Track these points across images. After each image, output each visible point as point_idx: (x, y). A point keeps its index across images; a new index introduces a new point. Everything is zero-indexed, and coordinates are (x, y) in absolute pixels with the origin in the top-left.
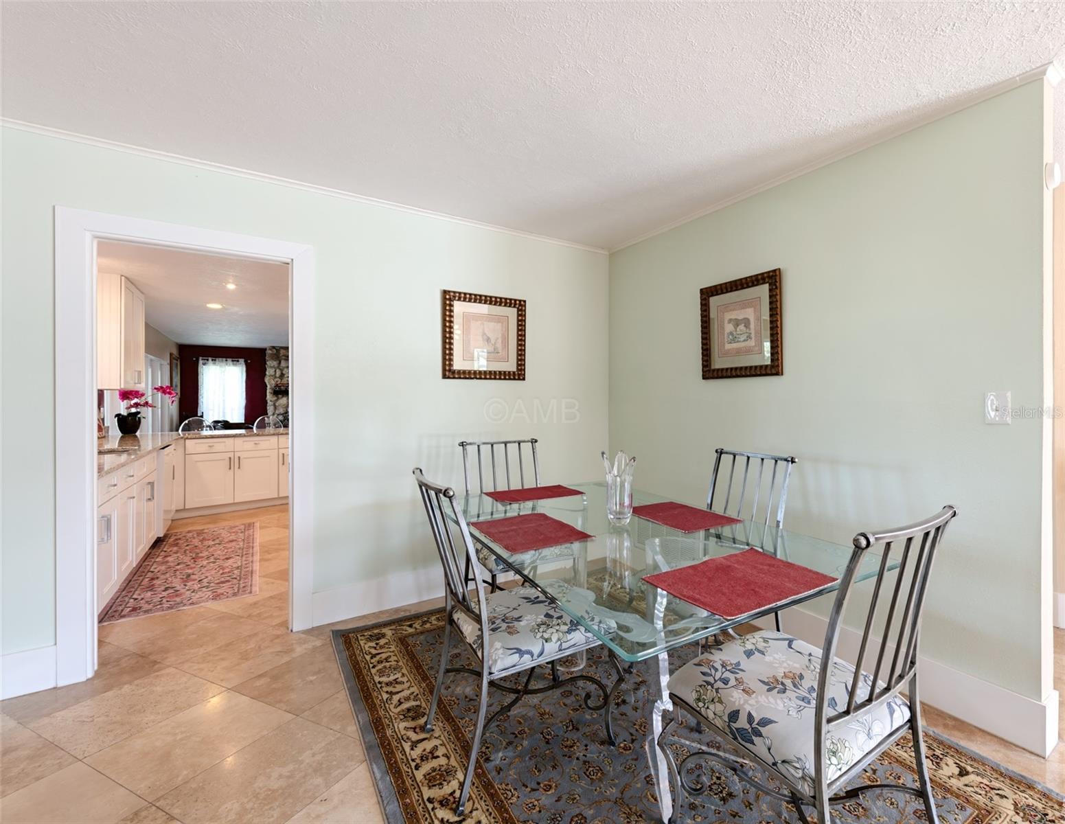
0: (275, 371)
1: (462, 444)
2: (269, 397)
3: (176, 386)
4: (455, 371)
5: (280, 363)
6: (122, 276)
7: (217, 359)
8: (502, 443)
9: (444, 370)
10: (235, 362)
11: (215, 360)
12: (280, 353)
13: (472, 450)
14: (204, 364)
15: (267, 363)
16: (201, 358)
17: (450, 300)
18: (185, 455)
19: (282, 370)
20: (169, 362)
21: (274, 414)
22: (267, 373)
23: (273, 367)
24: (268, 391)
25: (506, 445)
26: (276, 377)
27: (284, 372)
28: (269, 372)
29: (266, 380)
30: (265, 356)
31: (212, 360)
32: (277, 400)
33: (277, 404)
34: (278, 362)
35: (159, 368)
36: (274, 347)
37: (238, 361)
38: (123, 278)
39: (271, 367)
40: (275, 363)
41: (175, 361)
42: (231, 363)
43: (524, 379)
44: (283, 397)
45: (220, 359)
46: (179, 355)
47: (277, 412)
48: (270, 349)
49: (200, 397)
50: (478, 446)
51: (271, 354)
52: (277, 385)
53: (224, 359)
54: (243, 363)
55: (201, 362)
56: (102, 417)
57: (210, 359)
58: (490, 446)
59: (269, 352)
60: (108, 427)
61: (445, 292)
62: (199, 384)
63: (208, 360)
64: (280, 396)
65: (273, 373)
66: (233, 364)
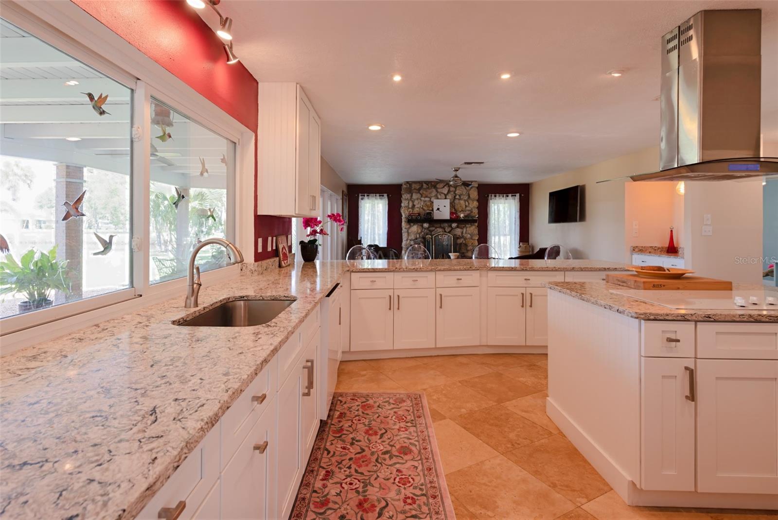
0: (409, 203)
2: (404, 224)
3: (346, 216)
5: (412, 196)
6: (297, 84)
7: (370, 195)
10: (381, 197)
11: (369, 196)
12: (412, 187)
14: (362, 199)
15: (403, 196)
16: (360, 194)
18: (351, 290)
19: (413, 202)
20: (341, 197)
21: (407, 240)
22: (402, 205)
23: (407, 199)
24: (403, 220)
26: (409, 208)
27: (415, 204)
28: (404, 204)
29: (402, 211)
30: (401, 190)
31: (367, 196)
32: (409, 228)
33: (410, 231)
34: (410, 195)
35: (335, 201)
36: (408, 182)
37: (383, 196)
38: (298, 85)
39: (406, 199)
40: (408, 196)
41: (345, 197)
42: (379, 197)
44: (413, 225)
45: (372, 194)
46: (348, 192)
47: (410, 238)
48: (405, 184)
49: (359, 225)
51: (407, 188)
52: (410, 215)
53: (375, 194)
54: (386, 197)
55: (360, 197)
56: (289, 244)
57: (366, 195)
59: (404, 186)
60: (294, 254)
62: (359, 215)
63: (364, 196)
64: (412, 224)
65: (407, 205)
66: (380, 198)
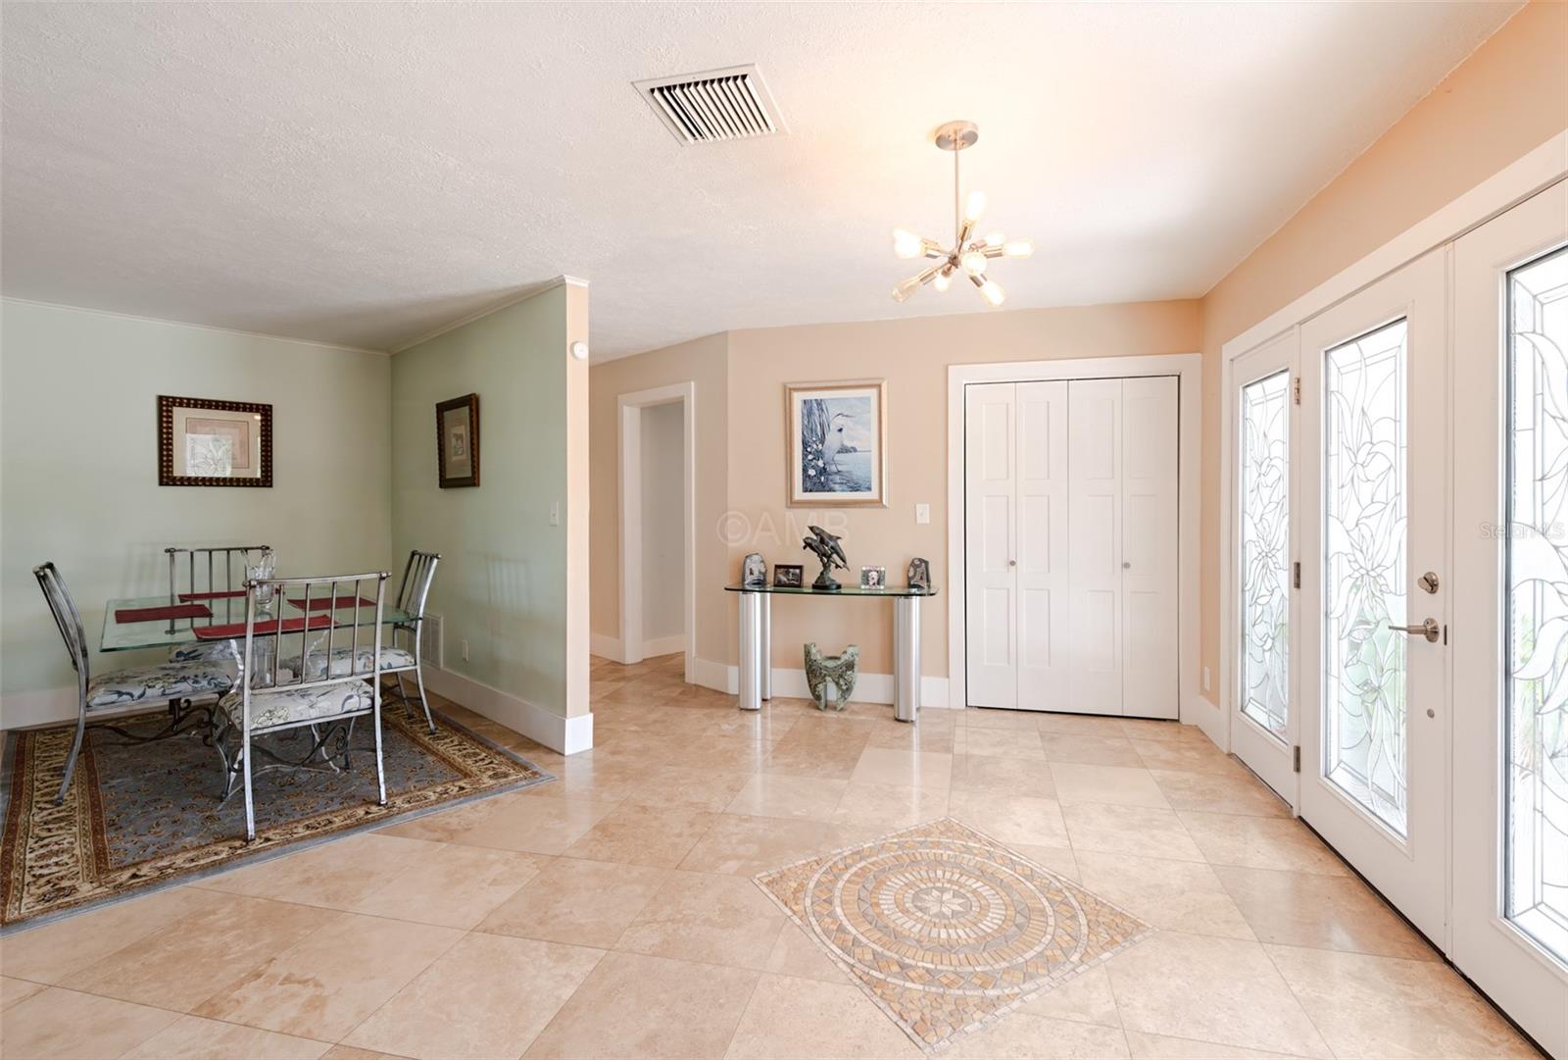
1: (171, 551)
4: (175, 478)
8: (224, 549)
9: (161, 477)
13: (182, 558)
17: (167, 405)
25: (228, 553)
43: (271, 486)
50: (192, 554)
58: (208, 553)
61: (161, 398)
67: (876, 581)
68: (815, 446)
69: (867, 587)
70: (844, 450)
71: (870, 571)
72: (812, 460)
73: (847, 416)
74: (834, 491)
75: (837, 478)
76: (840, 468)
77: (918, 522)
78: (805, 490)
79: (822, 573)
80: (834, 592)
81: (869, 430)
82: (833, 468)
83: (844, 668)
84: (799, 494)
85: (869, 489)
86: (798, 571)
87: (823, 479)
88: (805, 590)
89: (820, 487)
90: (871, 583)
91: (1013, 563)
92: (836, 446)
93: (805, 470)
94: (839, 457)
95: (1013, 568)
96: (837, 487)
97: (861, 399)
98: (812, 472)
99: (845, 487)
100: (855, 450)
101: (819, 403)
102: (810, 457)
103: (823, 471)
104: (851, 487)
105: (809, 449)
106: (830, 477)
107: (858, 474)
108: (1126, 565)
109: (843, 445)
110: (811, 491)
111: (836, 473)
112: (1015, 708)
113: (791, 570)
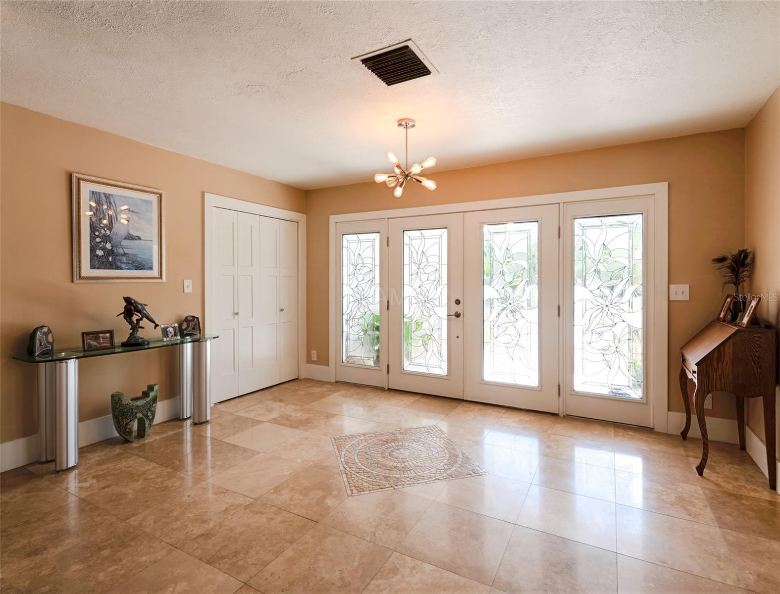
67: (173, 333)
68: (103, 231)
69: (168, 339)
70: (130, 237)
71: (167, 328)
72: (100, 242)
73: (133, 211)
74: (122, 269)
75: (124, 259)
76: (126, 251)
77: (185, 292)
78: (93, 267)
79: (132, 334)
80: (146, 347)
81: (151, 225)
82: (121, 251)
83: (152, 403)
84: (86, 270)
85: (151, 268)
86: (108, 335)
87: (110, 259)
88: (116, 350)
89: (108, 266)
90: (170, 336)
91: (237, 314)
92: (123, 233)
93: (93, 250)
94: (125, 243)
95: (236, 317)
96: (123, 266)
97: (145, 201)
98: (100, 253)
99: (130, 266)
100: (139, 238)
101: (107, 196)
102: (98, 240)
103: (111, 252)
104: (137, 267)
105: (97, 233)
106: (118, 258)
107: (142, 256)
108: (282, 310)
109: (129, 233)
110: (98, 268)
111: (122, 255)
112: (237, 396)
113: (100, 335)
